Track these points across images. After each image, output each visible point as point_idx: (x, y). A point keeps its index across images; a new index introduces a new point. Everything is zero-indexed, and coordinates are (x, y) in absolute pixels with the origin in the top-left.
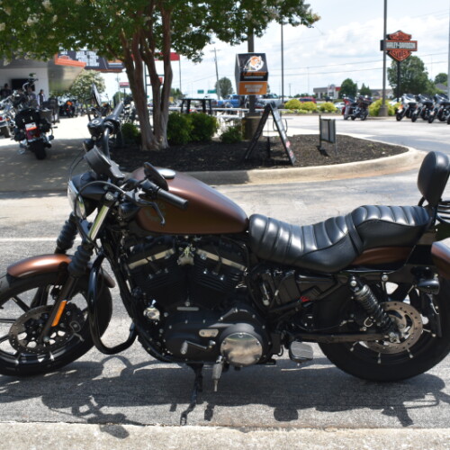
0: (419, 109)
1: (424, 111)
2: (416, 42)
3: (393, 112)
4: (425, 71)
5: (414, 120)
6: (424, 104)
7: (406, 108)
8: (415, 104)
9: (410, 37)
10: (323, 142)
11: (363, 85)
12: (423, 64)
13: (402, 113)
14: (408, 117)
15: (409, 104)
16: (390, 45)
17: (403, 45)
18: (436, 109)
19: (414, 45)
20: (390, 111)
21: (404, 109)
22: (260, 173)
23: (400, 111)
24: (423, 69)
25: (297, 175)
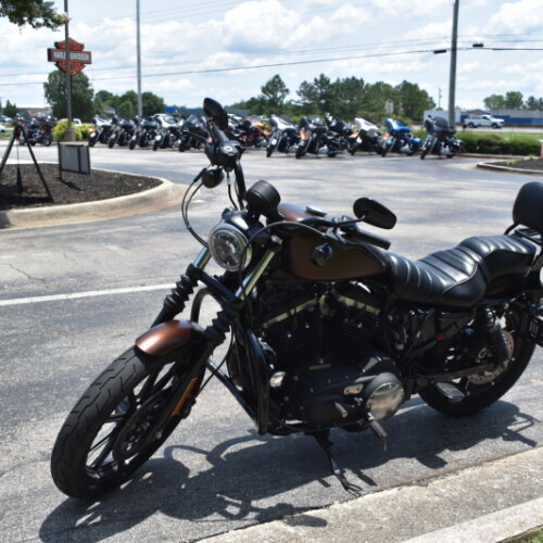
0: (116, 133)
1: (122, 136)
2: (89, 53)
3: (81, 135)
4: (90, 88)
5: (111, 146)
6: (123, 127)
7: (100, 132)
8: (109, 127)
9: (82, 46)
10: (63, 173)
11: (8, 103)
12: (87, 80)
13: (95, 137)
14: (102, 142)
15: (104, 127)
16: (59, 55)
17: (74, 56)
18: (138, 133)
19: (87, 56)
20: (77, 135)
21: (97, 133)
22: (22, 214)
23: (93, 135)
24: (87, 85)
25: (66, 214)
